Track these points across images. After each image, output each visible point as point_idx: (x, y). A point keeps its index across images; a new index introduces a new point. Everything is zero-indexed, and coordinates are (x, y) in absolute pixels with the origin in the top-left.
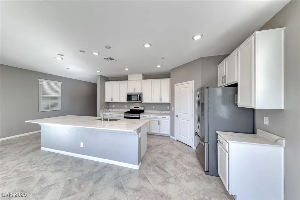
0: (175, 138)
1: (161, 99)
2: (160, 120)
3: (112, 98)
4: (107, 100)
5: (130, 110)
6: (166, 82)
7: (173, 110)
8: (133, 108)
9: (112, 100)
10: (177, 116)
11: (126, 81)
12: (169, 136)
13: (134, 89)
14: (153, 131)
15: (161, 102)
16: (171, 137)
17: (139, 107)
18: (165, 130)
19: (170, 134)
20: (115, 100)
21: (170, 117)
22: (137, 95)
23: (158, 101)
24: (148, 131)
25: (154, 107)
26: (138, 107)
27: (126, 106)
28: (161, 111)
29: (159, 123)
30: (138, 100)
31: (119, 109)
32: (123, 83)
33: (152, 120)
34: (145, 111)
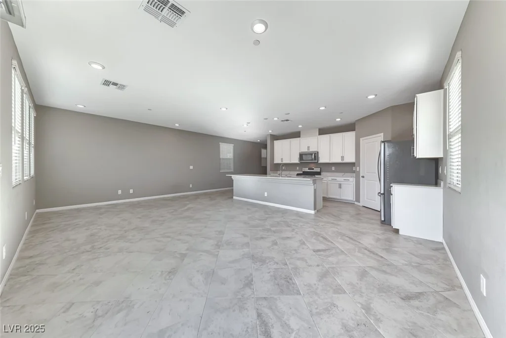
0: (361, 204)
1: (343, 158)
2: (341, 183)
3: (282, 159)
4: (277, 160)
5: (303, 172)
6: (350, 136)
7: (358, 170)
8: (306, 170)
9: (282, 161)
10: (363, 177)
11: (298, 139)
12: (353, 202)
13: (309, 147)
14: (331, 196)
15: (344, 162)
16: (356, 203)
17: (315, 169)
18: (348, 194)
19: (354, 200)
20: (286, 161)
21: (354, 179)
22: (312, 154)
23: (339, 161)
24: (325, 196)
25: (333, 168)
26: (313, 169)
27: (298, 168)
28: (343, 173)
29: (340, 186)
30: (312, 160)
31: (290, 171)
32: (294, 141)
33: (330, 183)
34: (322, 173)
